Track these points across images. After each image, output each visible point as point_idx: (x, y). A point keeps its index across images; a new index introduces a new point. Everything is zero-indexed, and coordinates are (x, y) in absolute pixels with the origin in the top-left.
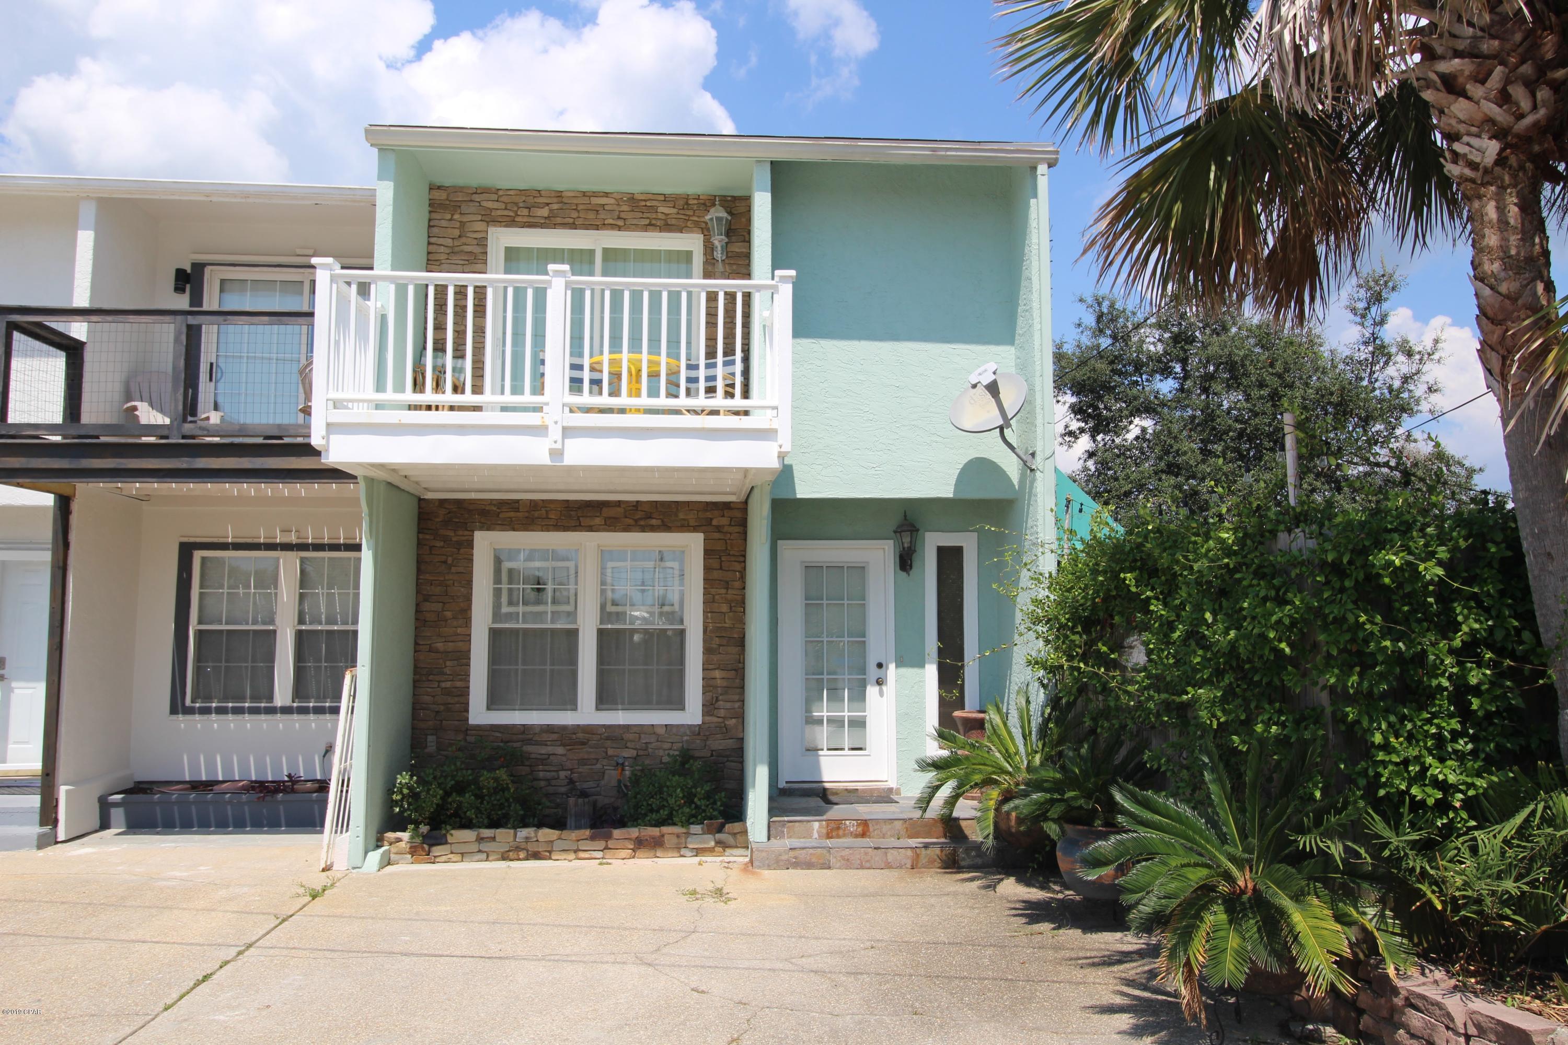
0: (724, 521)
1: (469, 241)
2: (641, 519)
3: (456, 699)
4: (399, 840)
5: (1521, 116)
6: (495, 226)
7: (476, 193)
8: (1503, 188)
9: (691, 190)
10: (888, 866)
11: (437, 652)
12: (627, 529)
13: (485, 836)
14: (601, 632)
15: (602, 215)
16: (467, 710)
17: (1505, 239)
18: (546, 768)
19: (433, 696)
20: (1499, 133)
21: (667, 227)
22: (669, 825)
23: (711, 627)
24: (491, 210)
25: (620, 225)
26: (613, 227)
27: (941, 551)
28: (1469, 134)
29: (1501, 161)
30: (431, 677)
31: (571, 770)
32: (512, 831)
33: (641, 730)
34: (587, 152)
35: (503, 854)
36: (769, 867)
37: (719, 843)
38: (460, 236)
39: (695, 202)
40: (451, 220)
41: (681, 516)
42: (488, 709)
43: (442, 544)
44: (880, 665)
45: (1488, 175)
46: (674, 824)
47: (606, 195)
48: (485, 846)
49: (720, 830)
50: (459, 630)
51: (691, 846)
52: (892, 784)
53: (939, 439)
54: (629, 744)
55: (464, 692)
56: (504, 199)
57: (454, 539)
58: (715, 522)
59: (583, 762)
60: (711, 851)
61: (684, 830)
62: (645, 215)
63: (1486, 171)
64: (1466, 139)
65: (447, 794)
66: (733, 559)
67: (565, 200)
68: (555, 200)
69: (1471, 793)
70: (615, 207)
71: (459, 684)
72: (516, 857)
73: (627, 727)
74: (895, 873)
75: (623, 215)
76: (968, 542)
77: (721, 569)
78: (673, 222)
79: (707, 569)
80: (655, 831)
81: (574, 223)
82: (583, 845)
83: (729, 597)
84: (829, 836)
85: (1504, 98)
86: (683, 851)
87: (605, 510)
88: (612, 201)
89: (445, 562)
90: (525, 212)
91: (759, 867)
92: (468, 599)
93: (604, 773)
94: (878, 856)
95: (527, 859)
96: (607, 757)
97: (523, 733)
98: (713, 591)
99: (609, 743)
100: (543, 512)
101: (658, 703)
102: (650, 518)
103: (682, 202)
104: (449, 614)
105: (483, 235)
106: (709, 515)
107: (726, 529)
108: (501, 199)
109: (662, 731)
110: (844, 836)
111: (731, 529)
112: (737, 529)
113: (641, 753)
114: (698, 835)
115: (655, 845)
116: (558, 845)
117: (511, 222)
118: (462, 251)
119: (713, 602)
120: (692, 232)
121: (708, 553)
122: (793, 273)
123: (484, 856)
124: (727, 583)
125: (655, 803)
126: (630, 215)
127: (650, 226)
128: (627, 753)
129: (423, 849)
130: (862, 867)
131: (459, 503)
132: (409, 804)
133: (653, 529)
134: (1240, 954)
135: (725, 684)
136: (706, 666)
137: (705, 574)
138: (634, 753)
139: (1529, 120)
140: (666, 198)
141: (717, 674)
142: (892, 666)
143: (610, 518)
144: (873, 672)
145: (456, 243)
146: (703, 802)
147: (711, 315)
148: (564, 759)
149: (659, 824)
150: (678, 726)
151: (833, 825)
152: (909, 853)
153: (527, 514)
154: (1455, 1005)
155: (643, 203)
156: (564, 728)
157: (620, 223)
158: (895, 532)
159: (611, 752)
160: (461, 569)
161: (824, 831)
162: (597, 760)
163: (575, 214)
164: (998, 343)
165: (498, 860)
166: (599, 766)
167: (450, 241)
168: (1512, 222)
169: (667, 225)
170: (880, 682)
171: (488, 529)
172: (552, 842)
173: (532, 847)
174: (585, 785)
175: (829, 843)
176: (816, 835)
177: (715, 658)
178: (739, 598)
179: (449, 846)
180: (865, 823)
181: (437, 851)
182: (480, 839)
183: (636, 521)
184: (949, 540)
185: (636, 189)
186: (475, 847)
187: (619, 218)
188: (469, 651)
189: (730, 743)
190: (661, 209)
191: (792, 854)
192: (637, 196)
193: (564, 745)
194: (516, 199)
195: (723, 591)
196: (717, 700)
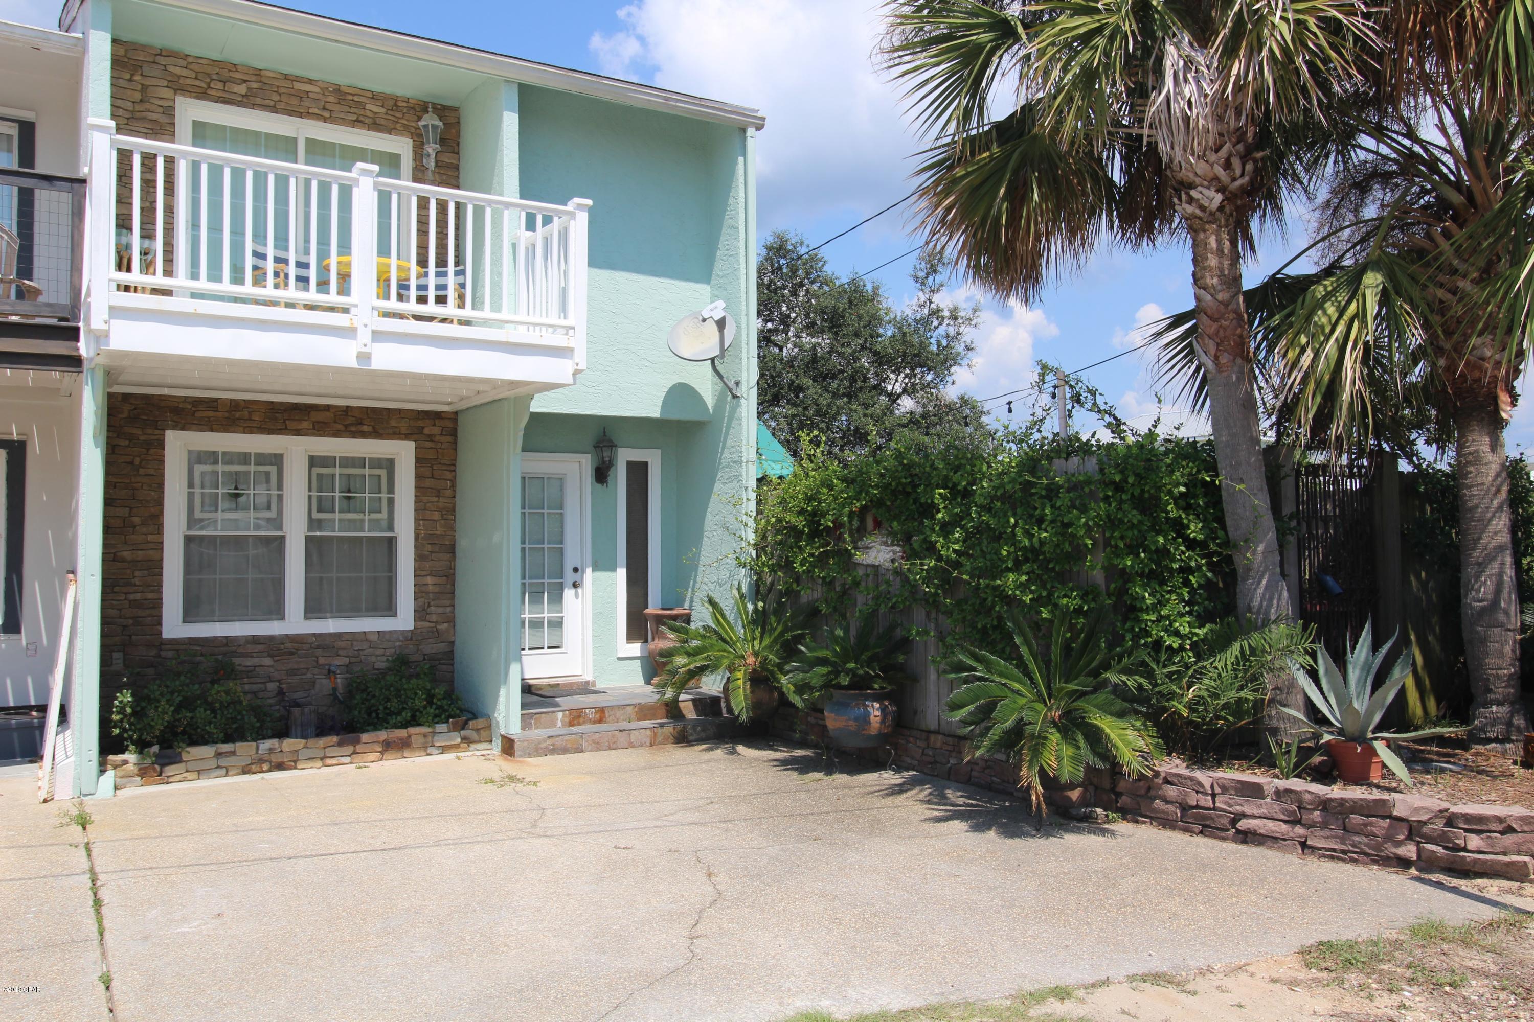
0: (436, 430)
1: (153, 108)
2: (351, 425)
3: (148, 612)
4: (125, 762)
5: (1234, 180)
6: (184, 95)
7: (160, 55)
8: (1220, 227)
9: (399, 92)
10: (631, 745)
11: (123, 560)
12: (337, 434)
13: (224, 750)
14: (309, 539)
15: (307, 103)
16: (160, 624)
17: (1221, 263)
18: (252, 680)
19: (120, 610)
20: (1221, 189)
21: (375, 125)
22: (413, 726)
23: (422, 534)
24: (179, 77)
25: (327, 116)
26: (318, 117)
27: (631, 465)
28: (1202, 186)
29: (1221, 208)
30: (116, 589)
31: (279, 681)
32: (254, 744)
33: (353, 636)
34: (336, 41)
35: (243, 767)
36: (530, 755)
37: (464, 739)
38: (141, 101)
39: (405, 104)
40: (130, 80)
41: (393, 423)
42: (184, 621)
43: (127, 443)
44: (576, 570)
45: (1212, 217)
46: (419, 725)
47: (310, 82)
48: (223, 762)
49: (464, 727)
50: (150, 538)
51: (438, 744)
52: (589, 677)
53: (649, 364)
54: (340, 652)
55: (157, 604)
56: (196, 67)
57: (142, 438)
58: (426, 431)
59: (292, 672)
60: (456, 747)
61: (430, 730)
62: (353, 110)
63: (1212, 214)
64: (1199, 188)
65: (177, 711)
66: (444, 467)
67: (263, 79)
68: (253, 78)
69: (1195, 639)
70: (320, 97)
71: (150, 596)
72: (258, 769)
73: (339, 635)
74: (640, 751)
75: (328, 106)
76: (653, 458)
77: (432, 477)
78: (383, 122)
79: (419, 477)
80: (402, 733)
81: (274, 107)
82: (330, 752)
83: (440, 504)
84: (571, 724)
85: (1227, 165)
86: (430, 750)
87: (313, 414)
88: (317, 90)
89: (132, 463)
90: (220, 86)
91: (521, 756)
92: (160, 503)
93: (314, 682)
94: (622, 738)
95: (270, 771)
96: (318, 666)
97: (227, 645)
98: (425, 499)
99: (319, 652)
100: (246, 413)
101: (367, 610)
102: (361, 424)
103: (391, 103)
104: (137, 520)
105: (170, 104)
106: (420, 423)
107: (437, 438)
108: (190, 67)
109: (375, 638)
110: (584, 723)
111: (443, 439)
112: (449, 439)
113: (353, 660)
114: (444, 733)
115: (401, 746)
116: (303, 754)
117: (203, 95)
118: (144, 118)
119: (425, 509)
120: (402, 135)
121: (419, 461)
122: (589, 202)
123: (224, 771)
124: (439, 491)
125: (394, 705)
126: (336, 108)
127: (357, 122)
128: (338, 661)
129: (154, 769)
130: (610, 748)
131: (147, 399)
132: (131, 724)
133: (363, 435)
134: (1075, 759)
135: (437, 589)
136: (418, 573)
137: (416, 482)
138: (347, 660)
139: (1238, 183)
140: (375, 97)
141: (429, 580)
142: (589, 570)
143: (318, 422)
144: (569, 576)
145: (138, 108)
146: (445, 702)
147: (423, 223)
148: (272, 670)
149: (405, 725)
150: (390, 632)
151: (575, 714)
152: (649, 732)
153: (226, 415)
154: (1204, 777)
155: (350, 97)
156: (271, 638)
157: (327, 114)
158: (595, 447)
159: (322, 661)
160: (152, 472)
161: (567, 720)
162: (308, 669)
163: (276, 97)
164: (697, 281)
165: (238, 774)
166: (309, 675)
167: (130, 104)
168: (1226, 251)
169: (375, 123)
170: (575, 585)
171: (183, 429)
172: (297, 751)
173: (276, 758)
174: (296, 696)
175: (574, 729)
176: (559, 724)
177: (427, 565)
178: (450, 506)
179: (183, 765)
180: (601, 710)
181: (170, 770)
182: (219, 755)
183: (346, 426)
184: (637, 455)
185: (342, 81)
186: (213, 763)
187: (324, 109)
188: (162, 560)
189: (442, 647)
190: (368, 107)
191: (549, 742)
192: (343, 89)
193: (271, 656)
194: (208, 70)
195: (435, 499)
196: (429, 606)
